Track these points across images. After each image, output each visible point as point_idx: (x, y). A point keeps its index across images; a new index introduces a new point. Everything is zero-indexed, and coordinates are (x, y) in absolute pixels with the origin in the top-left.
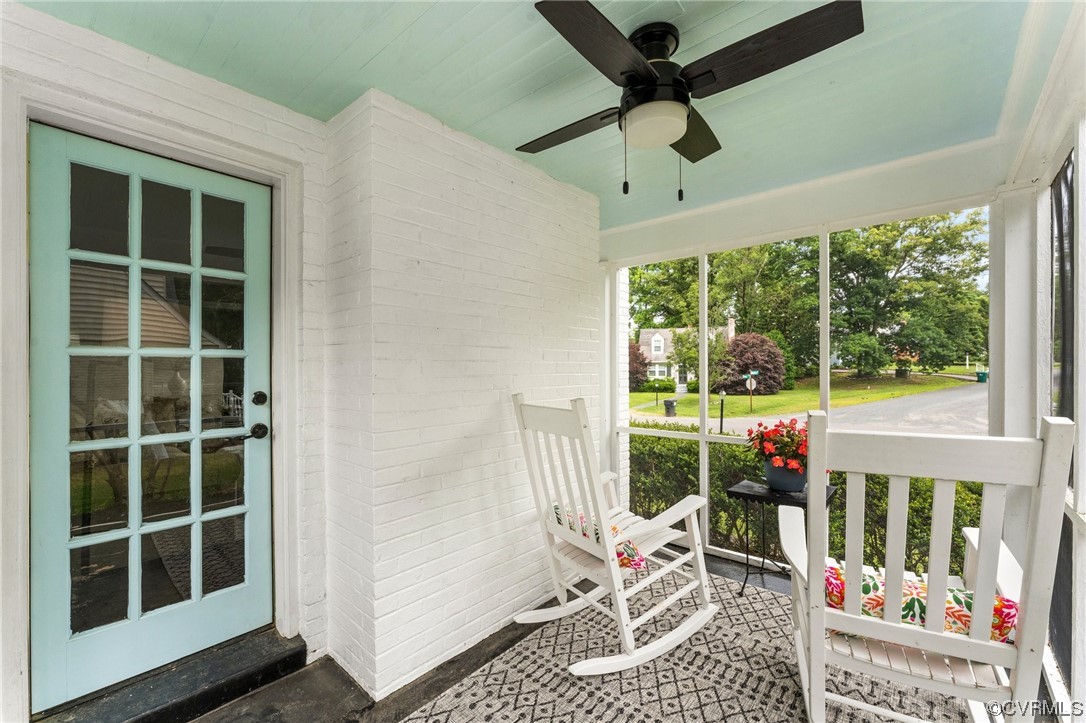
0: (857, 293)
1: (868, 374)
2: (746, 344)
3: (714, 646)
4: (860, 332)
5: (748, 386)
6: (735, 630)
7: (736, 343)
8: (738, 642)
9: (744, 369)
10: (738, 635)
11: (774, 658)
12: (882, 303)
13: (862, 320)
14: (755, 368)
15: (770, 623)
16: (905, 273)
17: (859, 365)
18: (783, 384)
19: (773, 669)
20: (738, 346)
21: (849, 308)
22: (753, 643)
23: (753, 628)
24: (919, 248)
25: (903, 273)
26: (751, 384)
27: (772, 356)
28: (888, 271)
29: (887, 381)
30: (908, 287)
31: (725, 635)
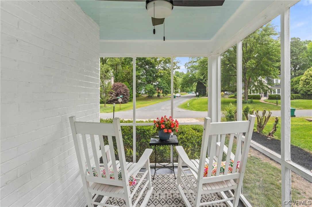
0: (149, 72)
1: (151, 96)
2: (118, 86)
3: (155, 202)
4: (149, 84)
5: (119, 101)
6: (158, 193)
7: (114, 86)
8: (161, 197)
9: (117, 95)
10: (160, 194)
11: (173, 198)
12: (154, 75)
13: (150, 80)
14: (121, 95)
15: (166, 186)
16: (159, 68)
17: (149, 93)
18: (129, 100)
19: (175, 202)
20: (115, 87)
21: (147, 76)
22: (165, 195)
23: (163, 190)
24: (163, 61)
25: (159, 67)
26: (120, 100)
27: (126, 90)
28: (156, 66)
29: (155, 98)
30: (160, 72)
31: (156, 196)
